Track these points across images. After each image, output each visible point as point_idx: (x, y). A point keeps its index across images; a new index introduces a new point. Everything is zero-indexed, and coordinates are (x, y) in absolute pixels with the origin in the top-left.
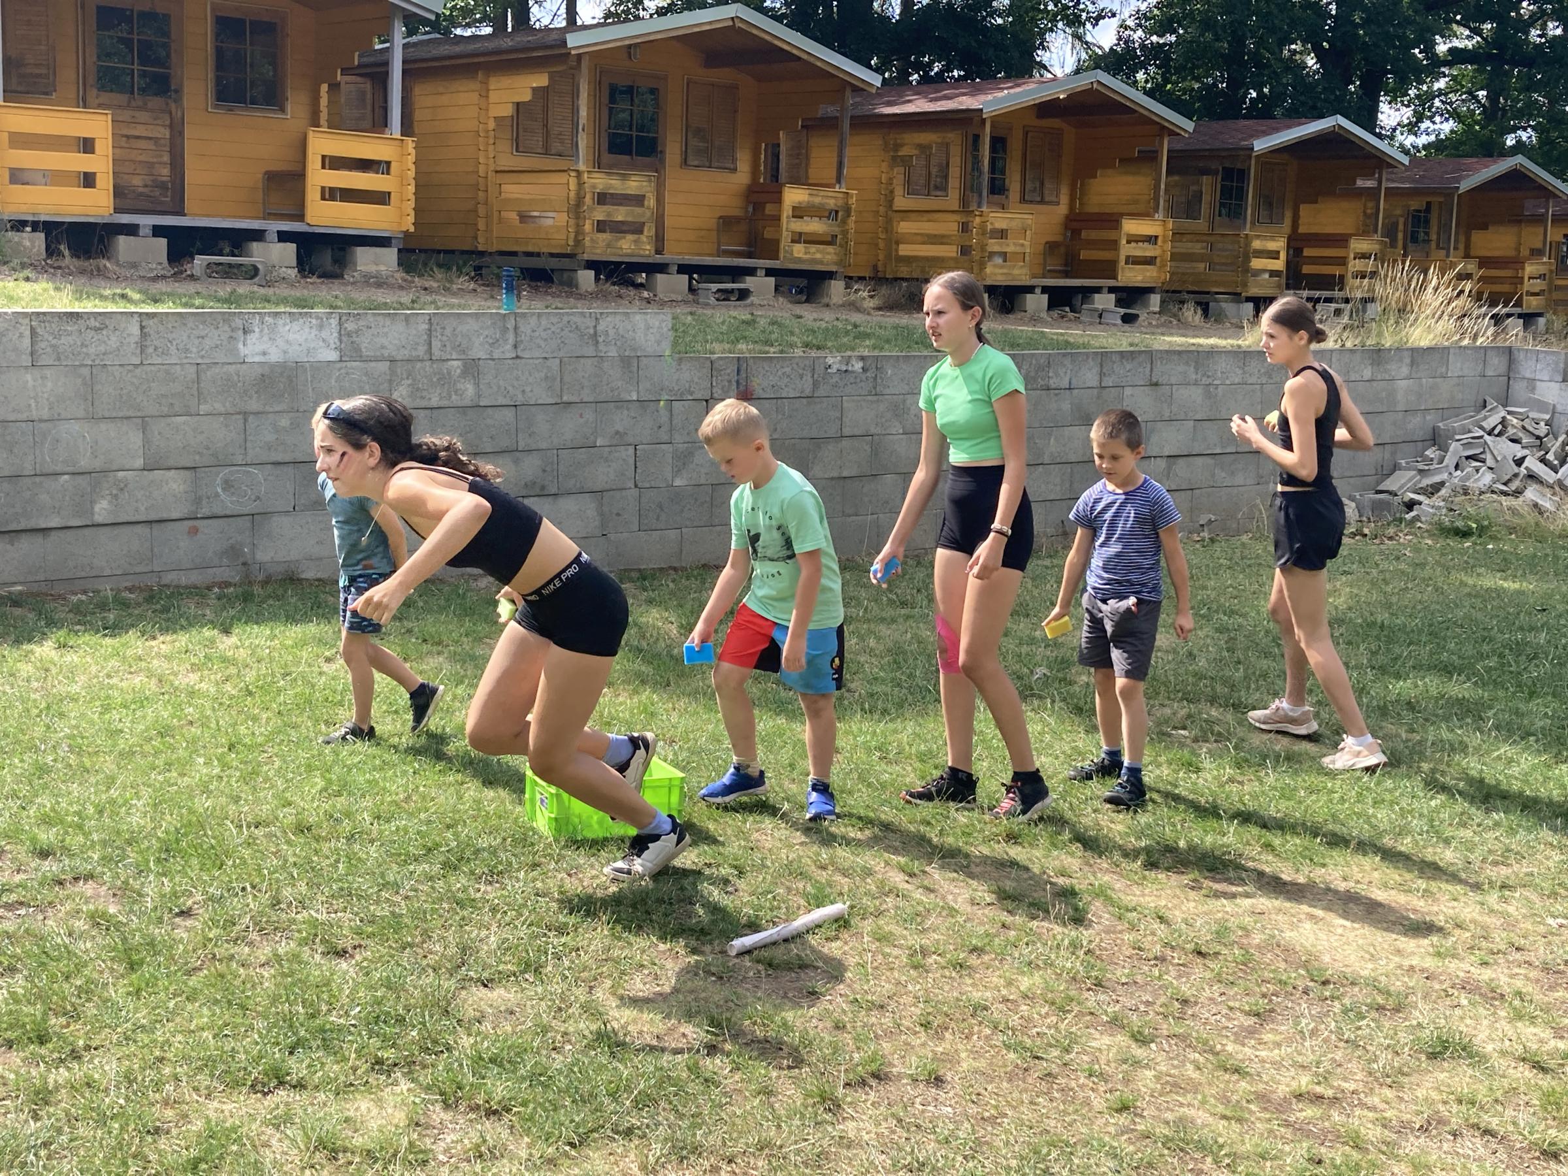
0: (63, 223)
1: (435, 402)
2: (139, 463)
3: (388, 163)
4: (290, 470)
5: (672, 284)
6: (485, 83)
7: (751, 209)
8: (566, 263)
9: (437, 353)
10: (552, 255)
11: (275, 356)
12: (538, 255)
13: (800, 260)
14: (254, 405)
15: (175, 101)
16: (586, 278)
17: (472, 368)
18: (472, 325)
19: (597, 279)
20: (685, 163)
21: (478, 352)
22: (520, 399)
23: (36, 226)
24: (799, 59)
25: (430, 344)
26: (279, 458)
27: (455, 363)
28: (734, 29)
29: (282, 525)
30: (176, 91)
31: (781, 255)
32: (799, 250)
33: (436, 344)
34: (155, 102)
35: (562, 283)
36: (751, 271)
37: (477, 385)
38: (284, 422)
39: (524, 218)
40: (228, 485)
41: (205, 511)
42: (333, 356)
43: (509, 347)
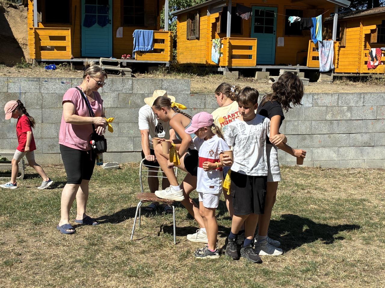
9: (340, 104)
15: (274, 34)
17: (350, 109)
21: (352, 104)
22: (364, 118)
25: (338, 102)
26: (294, 133)
27: (345, 107)
30: (275, 31)
33: (340, 102)
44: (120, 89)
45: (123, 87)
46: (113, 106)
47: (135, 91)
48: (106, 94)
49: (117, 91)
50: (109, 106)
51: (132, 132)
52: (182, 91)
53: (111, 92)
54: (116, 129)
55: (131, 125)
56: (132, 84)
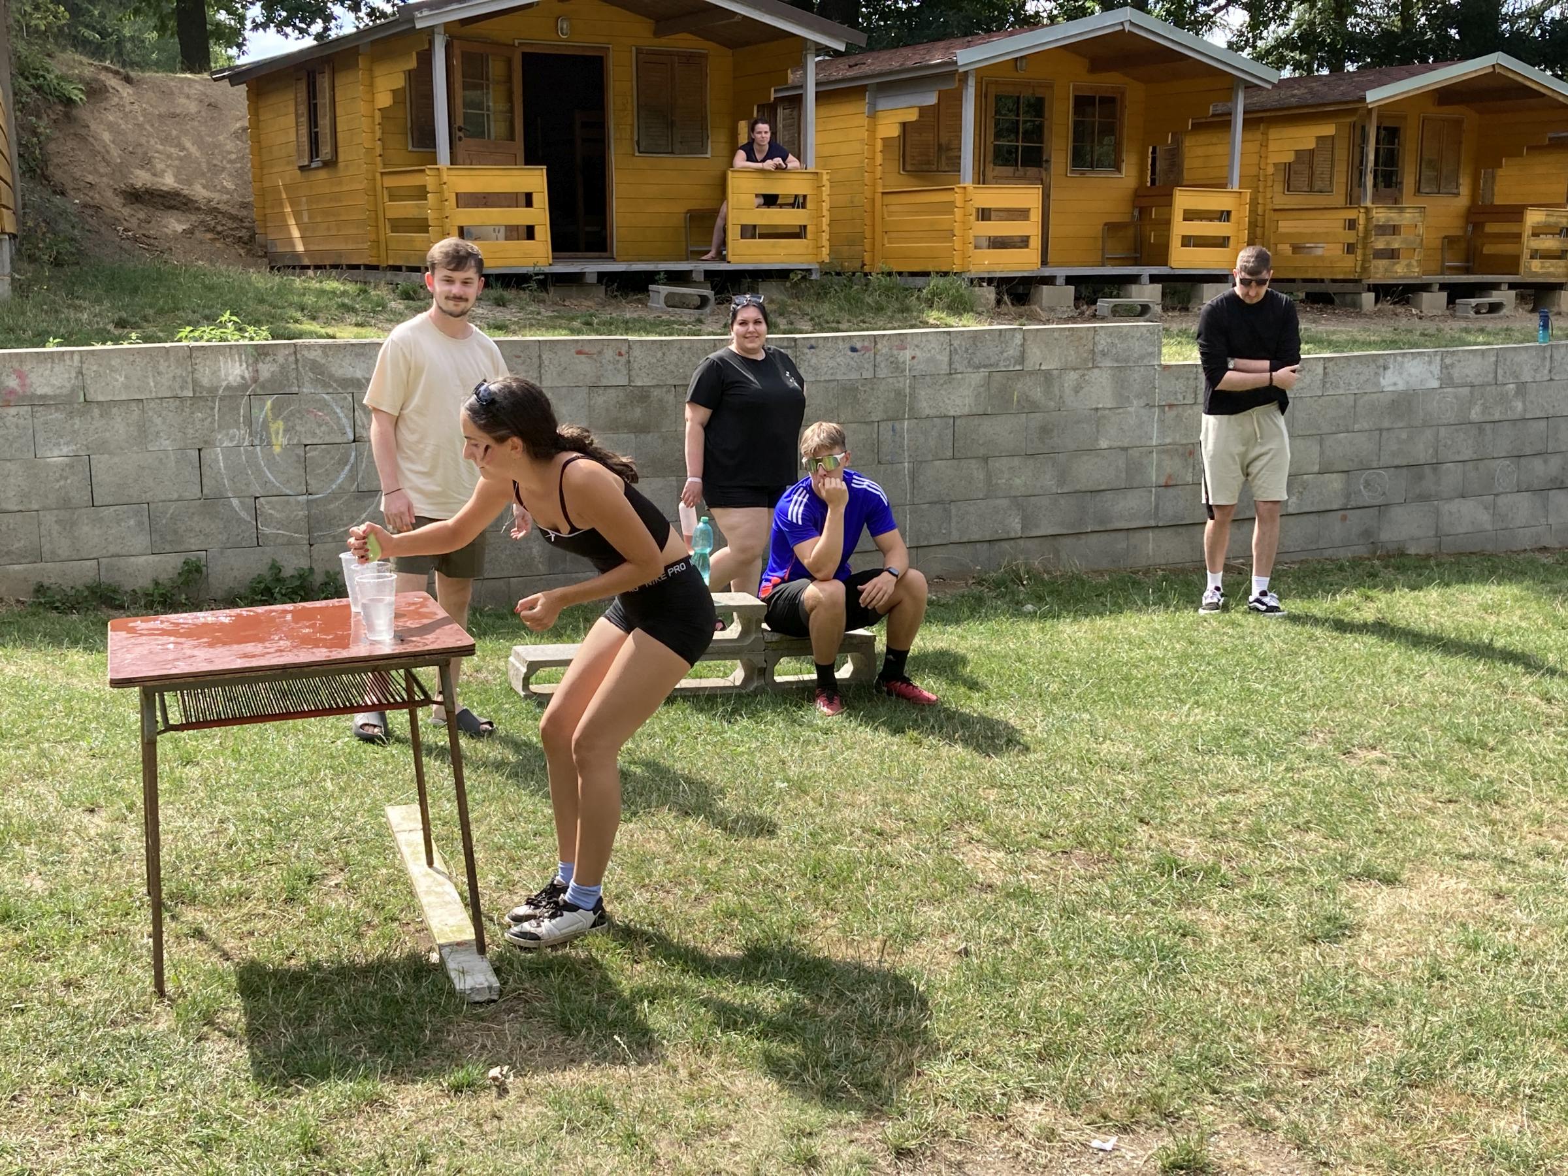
0: (1015, 278)
1: (1497, 417)
2: (1316, 468)
3: (1229, 213)
4: (1404, 471)
5: (1434, 301)
6: (1265, 134)
7: (1470, 228)
8: (1350, 287)
9: (1500, 378)
10: (1334, 281)
11: (1401, 387)
12: (1322, 281)
13: (1536, 274)
14: (1386, 424)
15: (1046, 170)
16: (1368, 298)
17: (1522, 389)
18: (1524, 356)
19: (1377, 301)
20: (1418, 191)
21: (1526, 377)
22: (1551, 412)
23: (990, 281)
24: (1544, 95)
25: (1496, 373)
26: (1397, 462)
27: (1511, 386)
28: (1494, 75)
29: (1397, 513)
30: (1047, 161)
31: (1522, 270)
32: (1536, 265)
33: (1500, 371)
34: (1032, 171)
35: (1344, 305)
36: (1496, 286)
37: (1524, 403)
38: (1404, 436)
39: (1296, 249)
40: (1367, 484)
41: (1353, 504)
42: (1435, 384)
43: (1546, 372)
44: (992, 361)
45: (1002, 353)
46: (974, 411)
47: (1030, 365)
48: (959, 376)
49: (985, 366)
50: (966, 411)
51: (1018, 481)
52: (1142, 357)
53: (970, 370)
54: (981, 477)
55: (1016, 461)
56: (1022, 345)
